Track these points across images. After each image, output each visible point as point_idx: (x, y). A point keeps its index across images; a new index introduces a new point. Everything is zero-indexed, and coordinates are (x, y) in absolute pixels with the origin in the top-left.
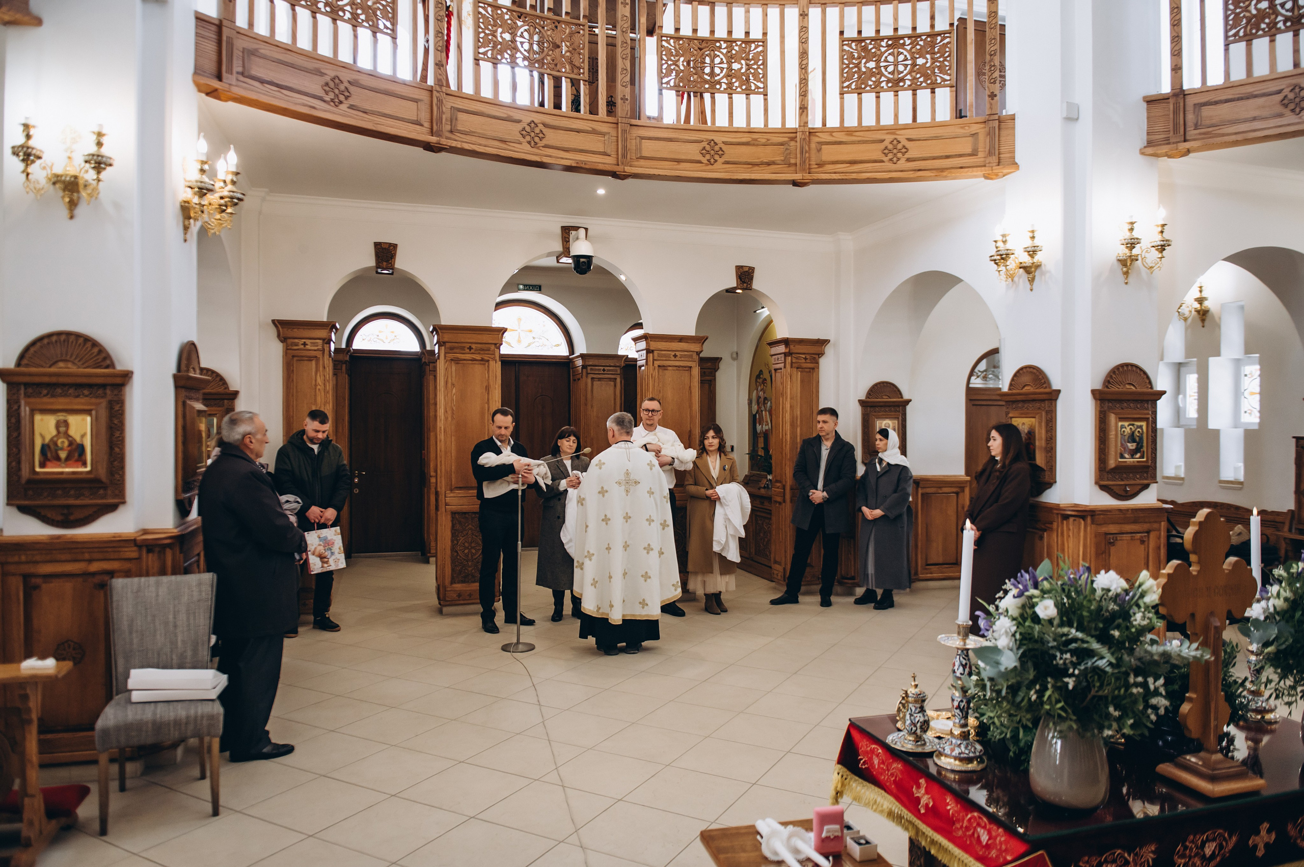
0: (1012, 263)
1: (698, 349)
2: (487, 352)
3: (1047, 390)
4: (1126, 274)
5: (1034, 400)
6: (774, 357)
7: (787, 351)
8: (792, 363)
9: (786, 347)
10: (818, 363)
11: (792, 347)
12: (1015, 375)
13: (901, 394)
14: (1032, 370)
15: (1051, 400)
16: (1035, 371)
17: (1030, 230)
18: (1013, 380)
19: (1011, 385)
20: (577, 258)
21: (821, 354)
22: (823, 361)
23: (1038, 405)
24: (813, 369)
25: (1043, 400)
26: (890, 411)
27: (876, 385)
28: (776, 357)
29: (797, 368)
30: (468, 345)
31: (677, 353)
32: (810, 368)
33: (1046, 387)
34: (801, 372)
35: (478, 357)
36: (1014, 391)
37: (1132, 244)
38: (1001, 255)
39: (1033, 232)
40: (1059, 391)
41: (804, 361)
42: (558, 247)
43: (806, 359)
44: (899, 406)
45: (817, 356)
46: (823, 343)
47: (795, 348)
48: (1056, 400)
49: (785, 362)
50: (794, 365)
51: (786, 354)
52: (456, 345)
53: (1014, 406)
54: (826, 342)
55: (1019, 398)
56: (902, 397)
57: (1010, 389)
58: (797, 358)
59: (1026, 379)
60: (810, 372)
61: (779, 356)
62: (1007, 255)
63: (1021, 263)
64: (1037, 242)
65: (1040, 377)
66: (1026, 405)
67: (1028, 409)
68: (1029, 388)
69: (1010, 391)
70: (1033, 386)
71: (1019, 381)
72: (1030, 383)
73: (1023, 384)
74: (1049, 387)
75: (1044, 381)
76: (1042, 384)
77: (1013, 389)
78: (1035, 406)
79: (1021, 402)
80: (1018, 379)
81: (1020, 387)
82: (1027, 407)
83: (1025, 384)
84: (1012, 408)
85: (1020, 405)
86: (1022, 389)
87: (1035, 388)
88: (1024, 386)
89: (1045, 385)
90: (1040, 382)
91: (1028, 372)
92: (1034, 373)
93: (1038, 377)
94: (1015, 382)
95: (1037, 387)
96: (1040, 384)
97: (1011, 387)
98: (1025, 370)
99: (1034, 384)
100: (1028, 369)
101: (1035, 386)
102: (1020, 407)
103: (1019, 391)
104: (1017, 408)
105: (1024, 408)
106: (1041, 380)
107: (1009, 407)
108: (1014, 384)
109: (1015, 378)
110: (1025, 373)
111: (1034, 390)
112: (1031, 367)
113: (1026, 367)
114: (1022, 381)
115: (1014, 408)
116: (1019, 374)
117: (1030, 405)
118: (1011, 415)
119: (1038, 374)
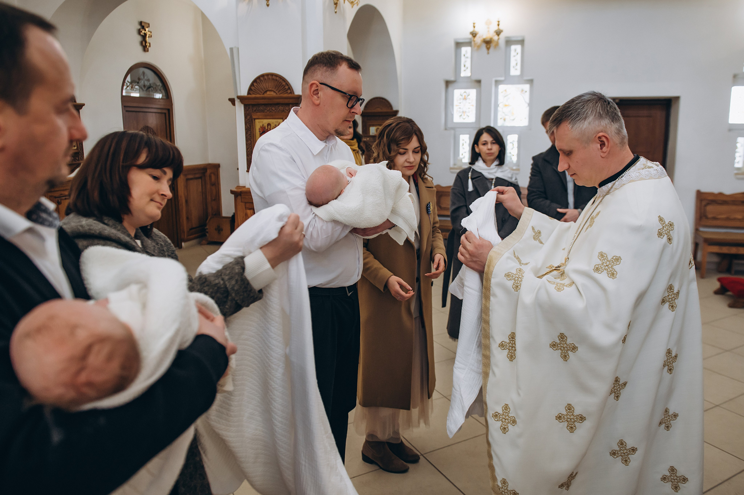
3: (290, 95)
4: (336, 4)
5: (278, 104)
12: (255, 81)
14: (274, 77)
16: (277, 78)
18: (252, 84)
19: (250, 89)
23: (281, 108)
25: (288, 104)
33: (291, 93)
36: (254, 96)
55: (262, 102)
57: (249, 93)
59: (269, 85)
65: (284, 84)
66: (269, 108)
67: (271, 111)
68: (272, 93)
69: (250, 96)
70: (275, 92)
71: (259, 87)
72: (272, 89)
73: (264, 90)
74: (292, 92)
75: (287, 87)
76: (285, 90)
77: (253, 93)
78: (278, 110)
79: (263, 106)
80: (258, 85)
81: (262, 92)
82: (269, 110)
83: (266, 90)
84: (253, 111)
85: (261, 108)
86: (263, 94)
87: (279, 93)
88: (266, 92)
89: (289, 91)
90: (284, 88)
91: (269, 78)
92: (277, 80)
93: (282, 83)
94: (255, 88)
95: (280, 92)
96: (284, 90)
97: (251, 92)
98: (266, 77)
99: (277, 90)
100: (270, 77)
101: (278, 92)
102: (262, 110)
103: (262, 96)
104: (258, 110)
105: (266, 111)
106: (285, 87)
107: (249, 110)
108: (254, 89)
109: (255, 84)
110: (267, 80)
111: (278, 95)
112: (272, 75)
113: (268, 75)
114: (263, 87)
115: (254, 111)
116: (258, 81)
117: (273, 108)
118: (254, 117)
119: (281, 81)
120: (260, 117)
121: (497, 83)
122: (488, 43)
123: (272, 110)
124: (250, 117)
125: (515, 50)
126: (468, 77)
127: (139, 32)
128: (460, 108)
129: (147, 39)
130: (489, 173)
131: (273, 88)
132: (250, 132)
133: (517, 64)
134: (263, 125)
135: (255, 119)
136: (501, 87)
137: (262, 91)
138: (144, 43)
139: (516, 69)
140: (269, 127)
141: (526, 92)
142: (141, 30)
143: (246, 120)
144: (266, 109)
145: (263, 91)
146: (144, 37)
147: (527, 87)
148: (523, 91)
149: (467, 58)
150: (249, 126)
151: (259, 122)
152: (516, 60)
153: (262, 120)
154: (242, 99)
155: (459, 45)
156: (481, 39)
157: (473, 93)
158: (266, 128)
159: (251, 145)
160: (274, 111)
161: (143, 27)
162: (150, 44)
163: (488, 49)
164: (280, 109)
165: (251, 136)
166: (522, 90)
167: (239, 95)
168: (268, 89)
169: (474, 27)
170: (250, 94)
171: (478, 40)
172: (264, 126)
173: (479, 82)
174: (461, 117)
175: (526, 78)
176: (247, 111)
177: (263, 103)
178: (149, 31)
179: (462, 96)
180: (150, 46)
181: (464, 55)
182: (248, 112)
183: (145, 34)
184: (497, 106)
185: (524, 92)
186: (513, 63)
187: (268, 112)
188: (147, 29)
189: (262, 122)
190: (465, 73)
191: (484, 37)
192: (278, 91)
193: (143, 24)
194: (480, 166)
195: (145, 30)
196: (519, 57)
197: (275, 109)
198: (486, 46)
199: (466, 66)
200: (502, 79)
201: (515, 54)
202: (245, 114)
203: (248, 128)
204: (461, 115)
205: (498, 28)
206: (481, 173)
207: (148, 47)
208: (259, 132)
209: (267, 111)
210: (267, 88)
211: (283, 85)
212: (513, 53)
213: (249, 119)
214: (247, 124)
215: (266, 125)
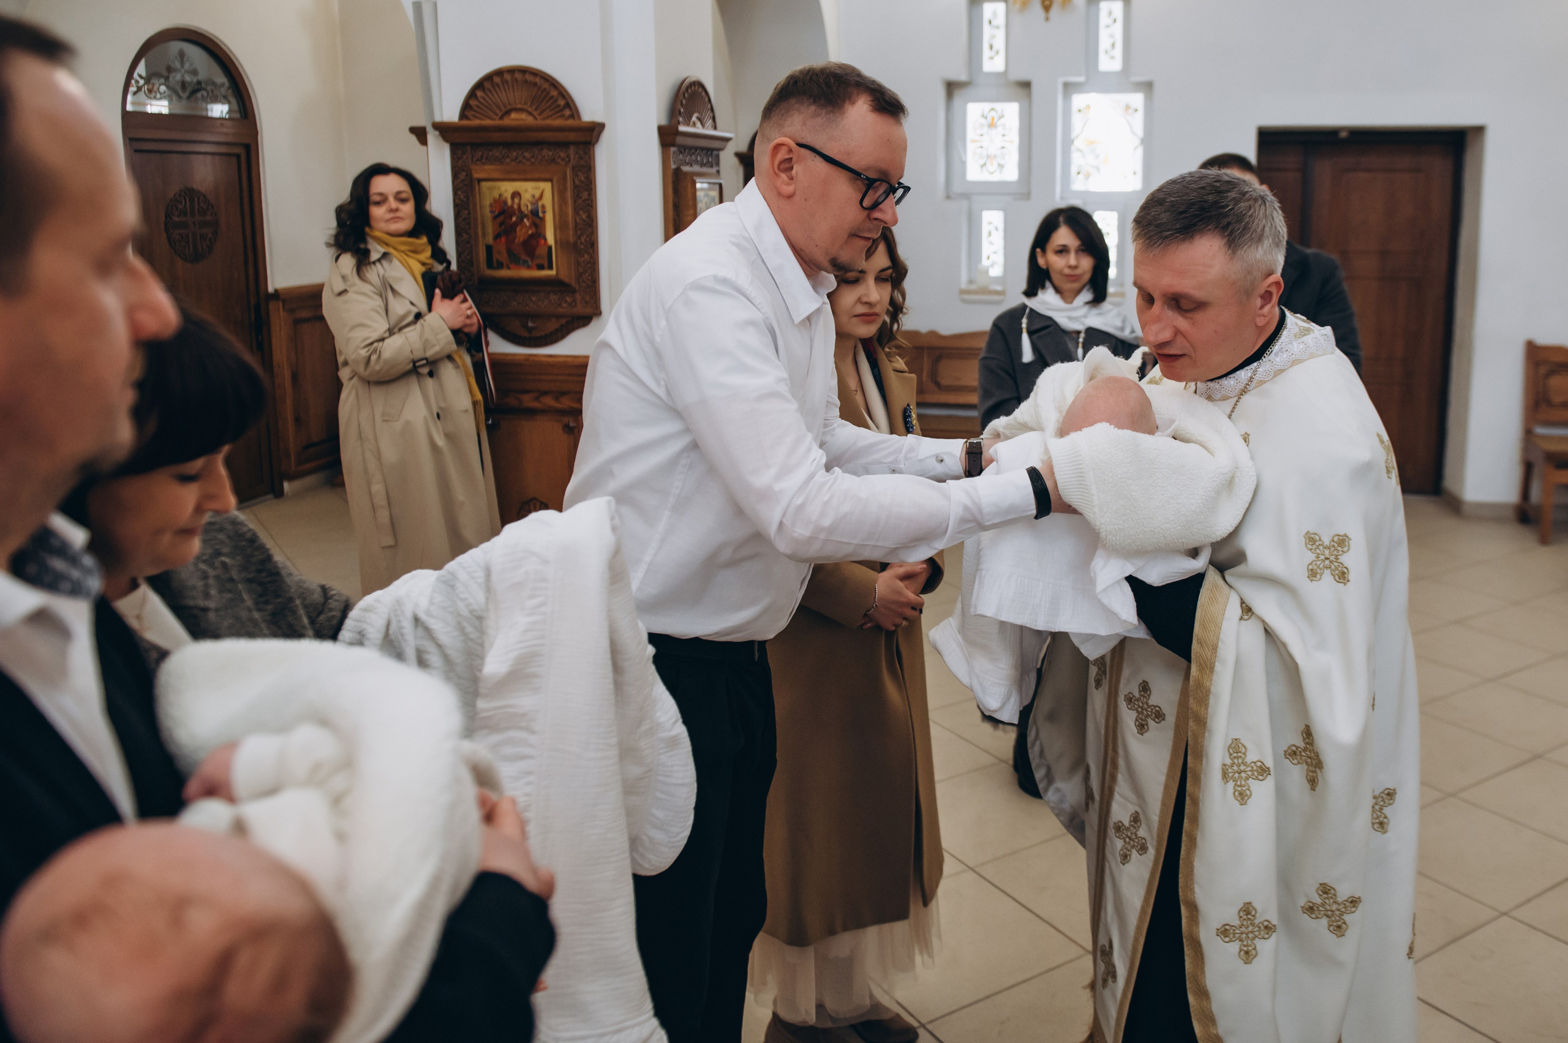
3: (570, 122)
5: (540, 144)
12: (479, 85)
14: (529, 76)
15: (587, 143)
16: (533, 79)
18: (472, 94)
19: (466, 107)
23: (546, 152)
25: (564, 145)
33: (572, 116)
36: (476, 122)
40: (599, 127)
48: (594, 145)
55: (497, 137)
57: (463, 115)
59: (517, 96)
65: (554, 93)
66: (515, 154)
67: (520, 161)
68: (524, 116)
69: (467, 121)
70: (530, 113)
71: (491, 100)
72: (525, 107)
73: (502, 107)
74: (576, 116)
75: (562, 102)
76: (558, 109)
77: (474, 116)
78: (540, 157)
79: (500, 148)
80: (488, 96)
81: (497, 115)
82: (516, 158)
83: (509, 107)
84: (474, 159)
85: (496, 153)
86: (501, 118)
87: (541, 117)
88: (508, 113)
89: (567, 112)
90: (554, 105)
91: (516, 80)
92: (536, 84)
93: (548, 93)
94: (480, 102)
95: (545, 115)
96: (554, 109)
97: (469, 113)
98: (507, 77)
99: (536, 109)
100: (518, 75)
101: (540, 114)
102: (496, 157)
103: (497, 122)
104: (487, 158)
105: (508, 160)
106: (556, 101)
107: (465, 157)
108: (477, 106)
109: (479, 94)
110: (510, 83)
111: (540, 122)
112: (524, 71)
113: (512, 70)
114: (501, 100)
115: (478, 160)
116: (487, 85)
117: (526, 154)
118: (476, 175)
119: (546, 86)
120: (495, 175)
121: (1069, 88)
123: (524, 157)
124: (467, 175)
125: (1110, 13)
126: (997, 75)
128: (982, 147)
130: (1070, 318)
131: (525, 104)
132: (467, 212)
133: (1113, 45)
134: (500, 195)
135: (480, 181)
136: (1079, 100)
137: (498, 112)
139: (1113, 58)
140: (516, 200)
141: (1136, 110)
143: (456, 183)
144: (508, 157)
145: (500, 110)
147: (1137, 99)
148: (1130, 108)
149: (998, 27)
150: (465, 197)
152: (1112, 36)
154: (445, 130)
157: (1011, 111)
158: (509, 202)
159: (468, 245)
160: (528, 160)
163: (1047, 9)
164: (544, 156)
165: (469, 224)
166: (1128, 107)
167: (438, 119)
168: (513, 106)
170: (467, 118)
172: (504, 197)
173: (1026, 85)
174: (984, 167)
175: (1135, 79)
176: (460, 159)
177: (497, 140)
179: (986, 118)
181: (990, 22)
182: (460, 161)
184: (1068, 142)
185: (1130, 111)
186: (1104, 42)
187: (513, 163)
189: (499, 188)
190: (993, 63)
192: (538, 112)
194: (1047, 302)
196: (1118, 30)
197: (533, 157)
198: (1043, 3)
199: (995, 48)
200: (1081, 79)
201: (1110, 21)
202: (454, 168)
203: (462, 201)
204: (985, 164)
206: (1050, 319)
208: (492, 212)
209: (512, 160)
210: (510, 104)
211: (553, 97)
212: (1104, 19)
213: (462, 181)
214: (459, 193)
215: (508, 196)
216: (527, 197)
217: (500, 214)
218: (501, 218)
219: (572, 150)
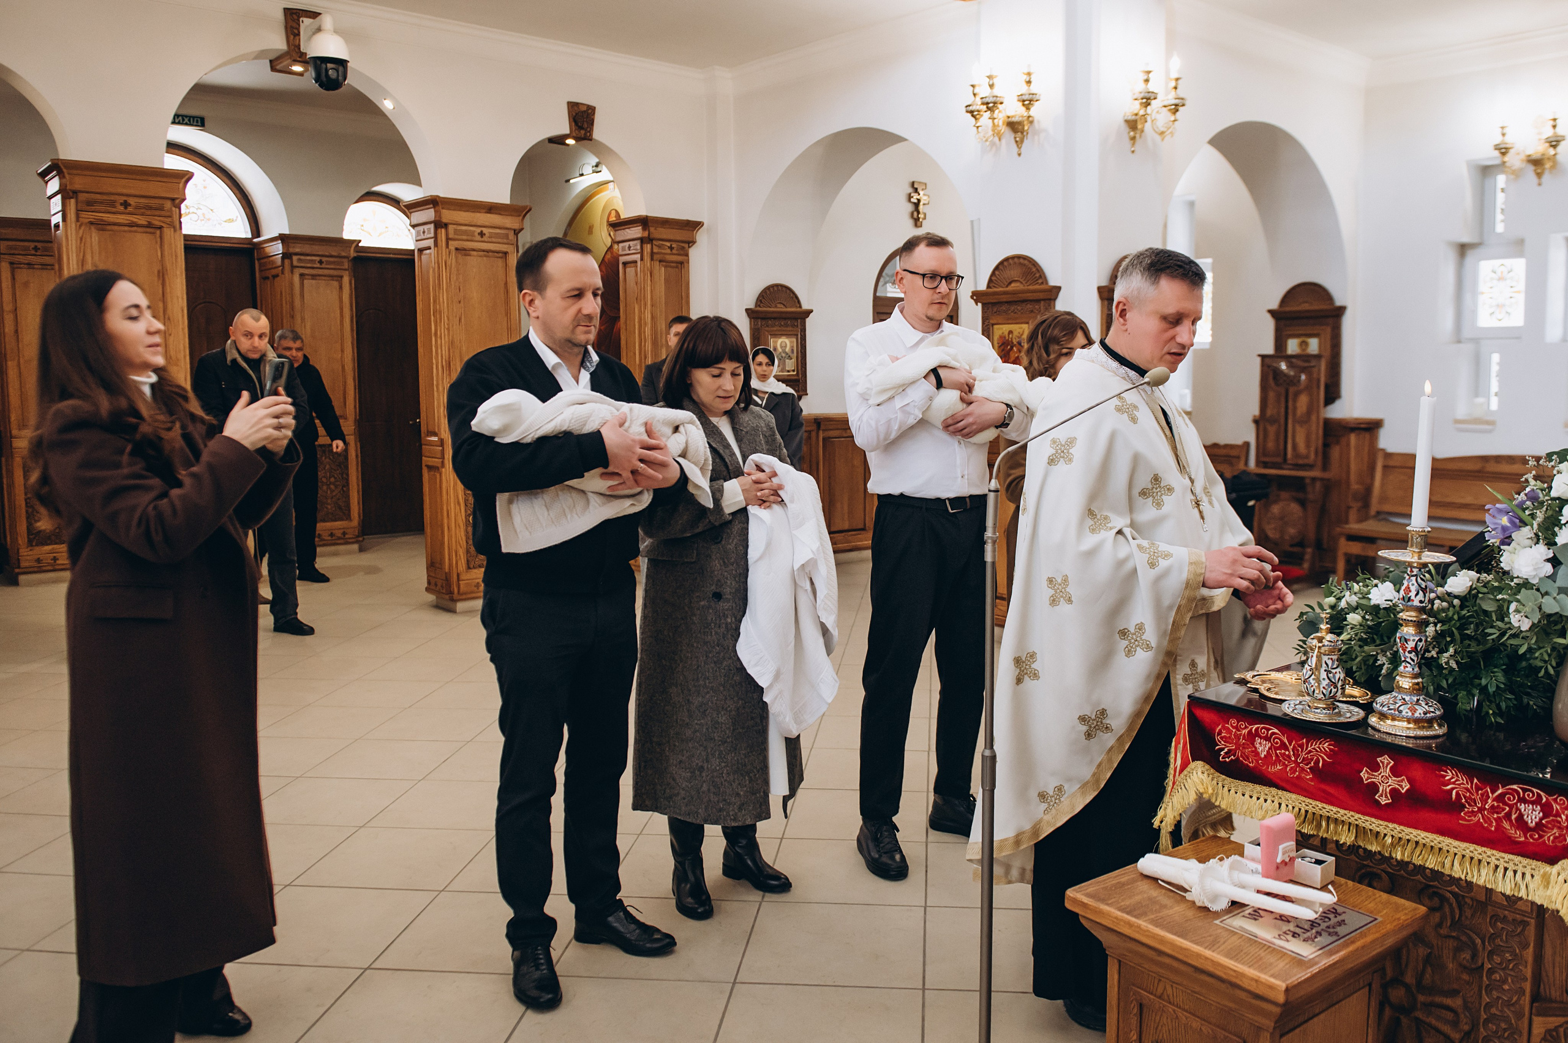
0: (1001, 115)
1: (516, 226)
2: (157, 213)
3: (1043, 287)
4: (1133, 139)
5: (1024, 301)
6: (621, 245)
7: (646, 234)
8: (652, 254)
9: (644, 229)
10: (687, 255)
11: (652, 229)
12: (997, 268)
13: (799, 302)
14: (1022, 261)
15: (1050, 299)
16: (1026, 262)
17: (1026, 71)
18: (993, 274)
19: (990, 281)
20: (320, 62)
21: (691, 242)
22: (693, 252)
23: (1029, 306)
24: (682, 263)
25: (1038, 301)
26: (786, 325)
27: (768, 288)
28: (627, 244)
29: (660, 261)
30: (122, 199)
31: (485, 230)
32: (677, 262)
33: (1042, 283)
34: (666, 267)
35: (142, 221)
36: (994, 290)
37: (1147, 100)
38: (988, 103)
39: (1029, 74)
40: (1059, 289)
41: (668, 251)
42: (278, 42)
43: (671, 248)
44: (796, 319)
45: (686, 246)
46: (695, 225)
47: (658, 232)
48: (1055, 299)
49: (642, 253)
50: (655, 257)
51: (642, 240)
52: (98, 197)
53: (995, 310)
54: (697, 225)
55: (1004, 298)
56: (800, 307)
57: (988, 287)
58: (659, 247)
59: (1014, 273)
60: (677, 267)
61: (631, 243)
62: (995, 103)
63: (1009, 117)
64: (1034, 88)
65: (1035, 269)
66: (1012, 308)
67: (1016, 313)
68: (1018, 284)
69: (990, 290)
70: (1021, 283)
71: (1002, 276)
72: (1019, 279)
73: (1006, 280)
74: (1045, 283)
75: (1037, 275)
76: (1037, 279)
77: (994, 287)
78: (1024, 309)
79: (1006, 305)
80: (1000, 274)
81: (1006, 285)
82: (1014, 310)
83: (1011, 280)
84: (993, 312)
85: (1004, 308)
86: (1007, 287)
88: (1010, 283)
89: (1040, 281)
90: (1035, 277)
91: (1015, 263)
92: (1025, 265)
93: (1031, 270)
94: (998, 278)
95: (1030, 283)
96: (1034, 279)
97: (991, 285)
98: (1011, 261)
99: (1024, 280)
100: (1016, 260)
101: (1028, 283)
102: (1002, 310)
103: (1004, 289)
104: (1000, 312)
105: (1009, 312)
106: (1035, 274)
107: (989, 311)
108: (995, 280)
109: (997, 273)
110: (1012, 265)
111: (1027, 288)
112: (1020, 257)
113: (1013, 257)
114: (1007, 276)
115: (995, 313)
116: (1001, 267)
117: (1019, 308)
118: (991, 322)
119: (1030, 266)
120: (1000, 322)
122: (1536, 163)
123: (1017, 310)
124: (989, 322)
126: (1506, 235)
127: (910, 197)
128: (1491, 298)
129: (921, 207)
131: (1020, 277)
134: (1002, 333)
135: (993, 325)
137: (1003, 283)
138: (915, 214)
140: (1011, 336)
142: (912, 195)
144: (1009, 310)
145: (1006, 282)
146: (917, 205)
151: (998, 329)
153: (1001, 326)
154: (980, 296)
155: (1486, 171)
156: (1523, 157)
157: (1516, 266)
158: (1007, 338)
160: (1019, 311)
161: (916, 190)
162: (925, 215)
163: (1539, 175)
164: (1028, 309)
167: (978, 289)
168: (1014, 279)
169: (1503, 135)
170: (991, 288)
171: (1514, 160)
172: (1004, 335)
176: (986, 312)
177: (1005, 300)
178: (924, 195)
179: (1496, 273)
180: (925, 218)
182: (986, 314)
183: (919, 200)
188: (921, 193)
189: (1002, 329)
191: (1529, 152)
192: (1026, 281)
193: (916, 186)
195: (919, 194)
197: (1021, 309)
198: (1535, 170)
202: (983, 318)
204: (1494, 313)
205: (1555, 133)
207: (921, 220)
208: (998, 344)
209: (1012, 312)
210: (1012, 278)
211: (1033, 272)
213: (986, 325)
215: (1006, 333)
216: (1016, 333)
217: (1003, 344)
218: (1002, 348)
219: (1042, 302)
